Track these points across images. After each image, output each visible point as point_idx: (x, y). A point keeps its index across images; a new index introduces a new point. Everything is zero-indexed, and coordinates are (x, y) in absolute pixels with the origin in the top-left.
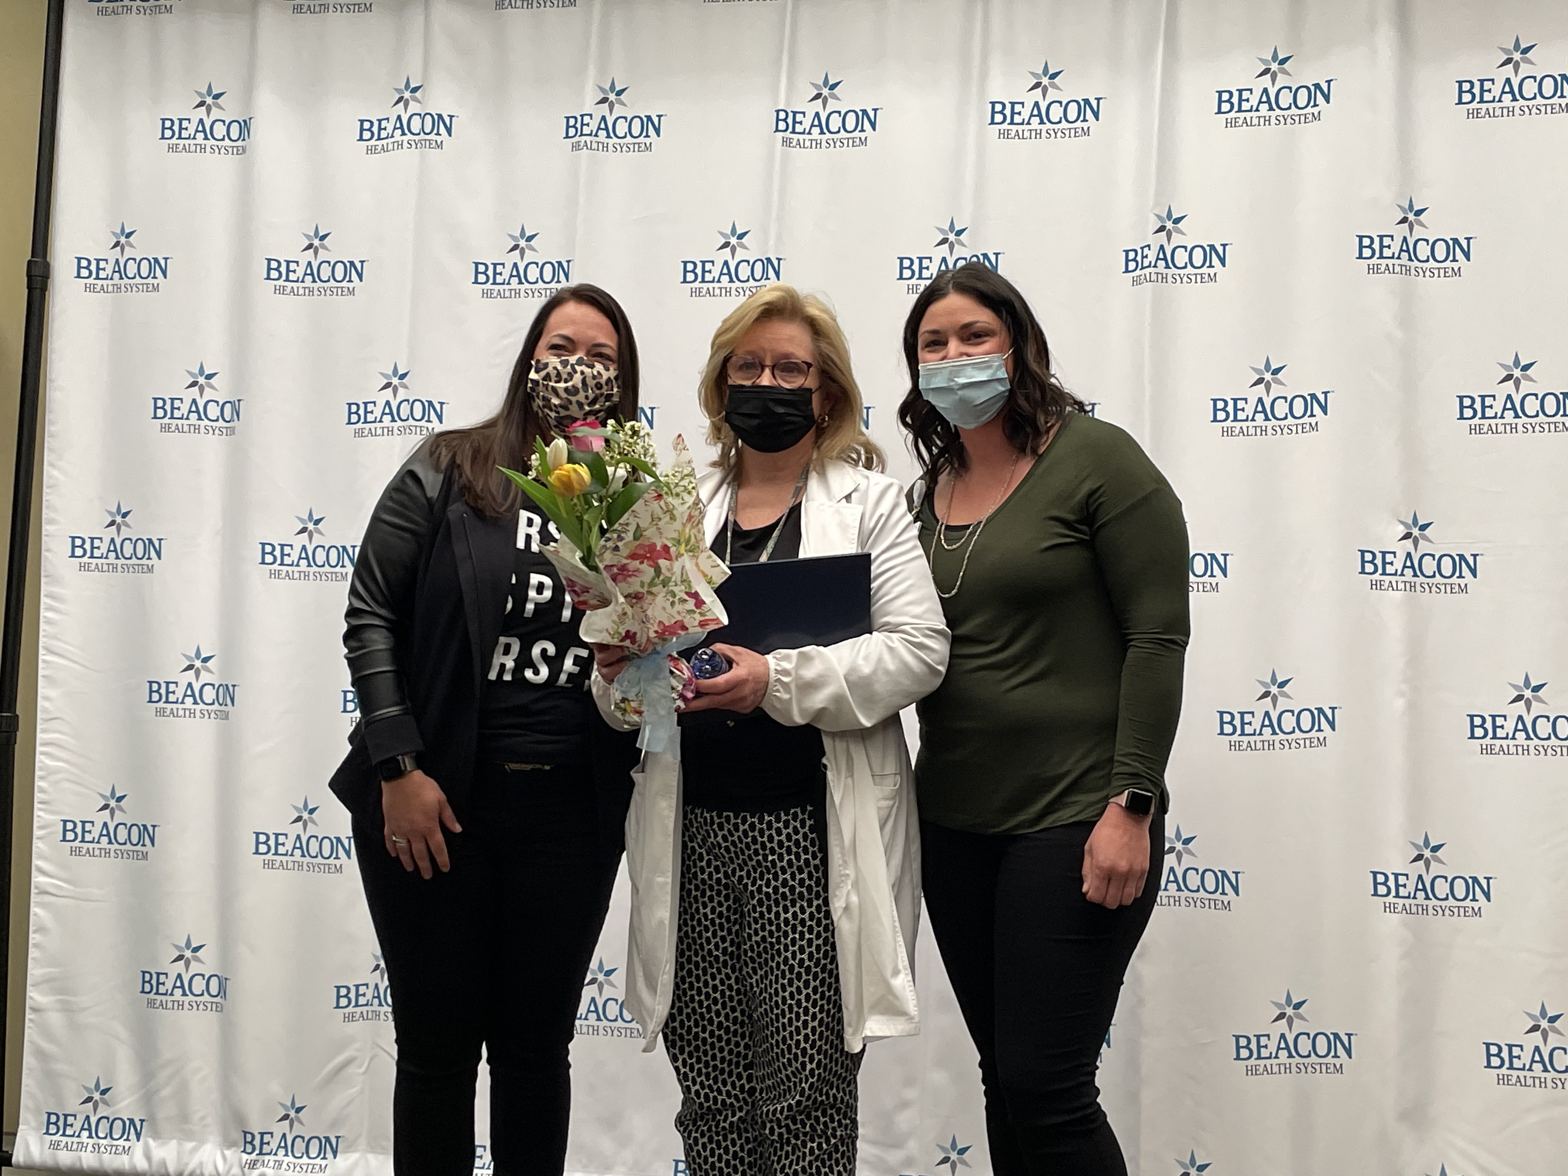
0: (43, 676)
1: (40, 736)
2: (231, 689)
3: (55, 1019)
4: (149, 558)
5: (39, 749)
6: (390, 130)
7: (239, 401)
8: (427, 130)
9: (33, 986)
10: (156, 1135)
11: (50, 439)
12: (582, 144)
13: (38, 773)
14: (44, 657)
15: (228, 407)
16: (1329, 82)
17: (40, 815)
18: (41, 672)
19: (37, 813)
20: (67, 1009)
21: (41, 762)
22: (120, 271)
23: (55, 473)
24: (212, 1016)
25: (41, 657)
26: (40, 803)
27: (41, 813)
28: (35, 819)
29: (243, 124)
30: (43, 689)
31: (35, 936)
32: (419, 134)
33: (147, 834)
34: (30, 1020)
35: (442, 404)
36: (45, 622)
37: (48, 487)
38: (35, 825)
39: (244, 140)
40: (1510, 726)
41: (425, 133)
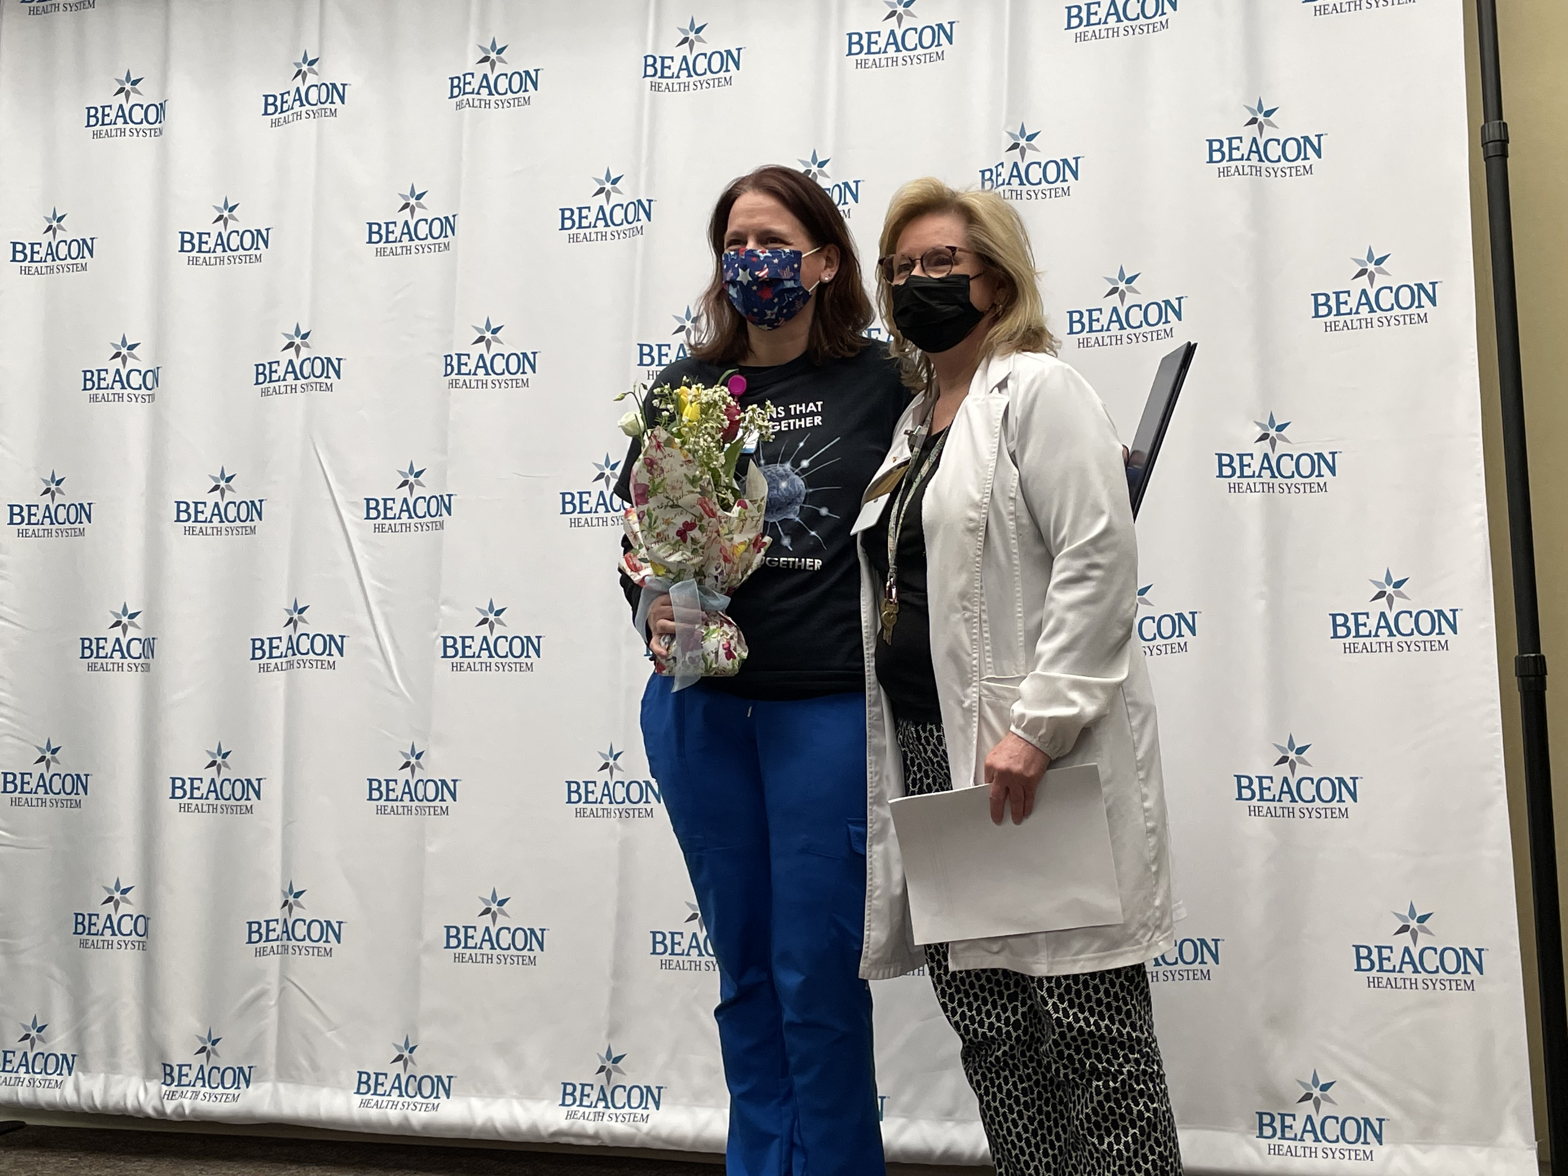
2: (151, 641)
4: (80, 522)
6: (290, 103)
7: (158, 368)
8: (323, 100)
10: (85, 1070)
12: (464, 102)
15: (150, 374)
20: (8, 951)
22: (53, 253)
24: (137, 955)
29: (159, 107)
32: (316, 105)
33: (80, 782)
35: (339, 360)
39: (160, 122)
40: (1372, 623)
41: (321, 103)
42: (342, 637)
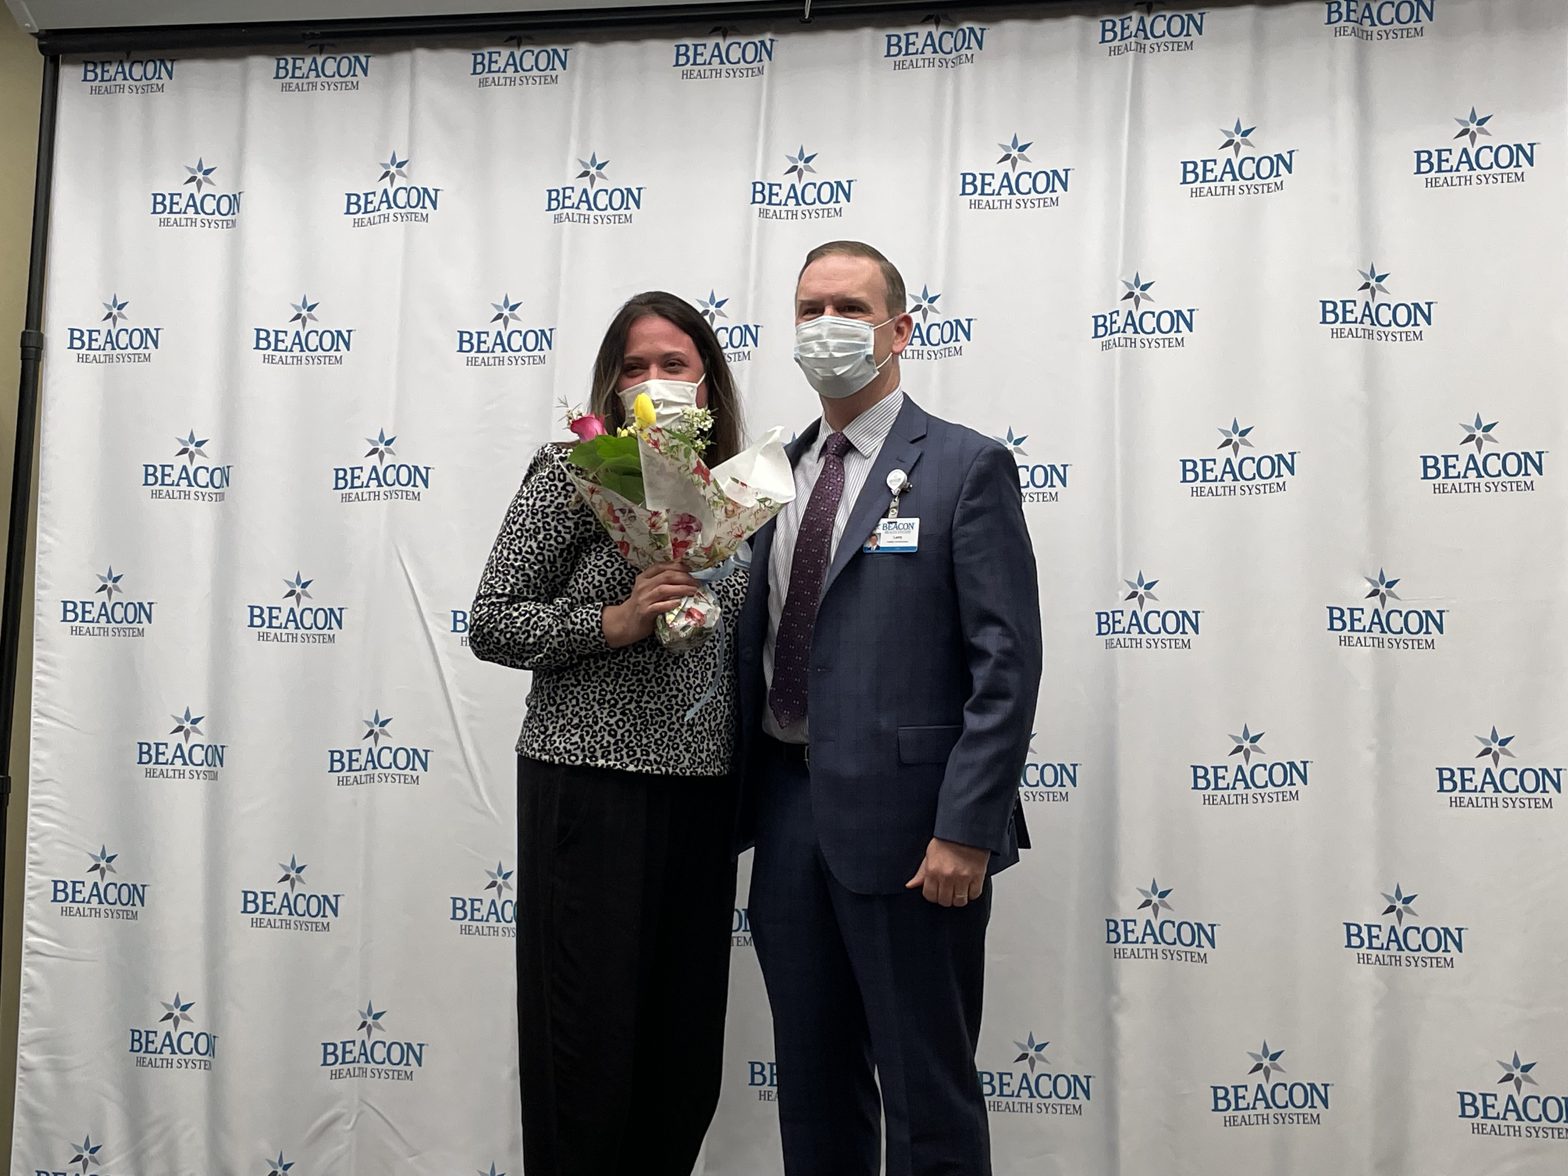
0: (35, 739)
1: (32, 798)
2: (220, 749)
3: (46, 1078)
4: (140, 622)
5: (31, 810)
6: (376, 203)
7: (228, 467)
8: (413, 203)
9: (23, 1045)
11: (42, 506)
12: (564, 216)
13: (30, 834)
14: (36, 720)
15: (217, 474)
16: (1290, 153)
17: (32, 876)
18: (33, 735)
19: (28, 873)
20: (58, 1068)
21: (32, 823)
22: (112, 341)
23: (49, 540)
24: (200, 1074)
25: (33, 720)
26: (31, 863)
27: (31, 874)
28: (27, 879)
29: (232, 198)
30: (36, 752)
31: (25, 995)
32: (405, 207)
33: (137, 893)
34: (21, 1079)
35: (427, 469)
36: (37, 685)
37: (40, 553)
38: (27, 885)
39: (234, 214)
40: (1478, 779)
41: (411, 207)
42: (426, 751)
